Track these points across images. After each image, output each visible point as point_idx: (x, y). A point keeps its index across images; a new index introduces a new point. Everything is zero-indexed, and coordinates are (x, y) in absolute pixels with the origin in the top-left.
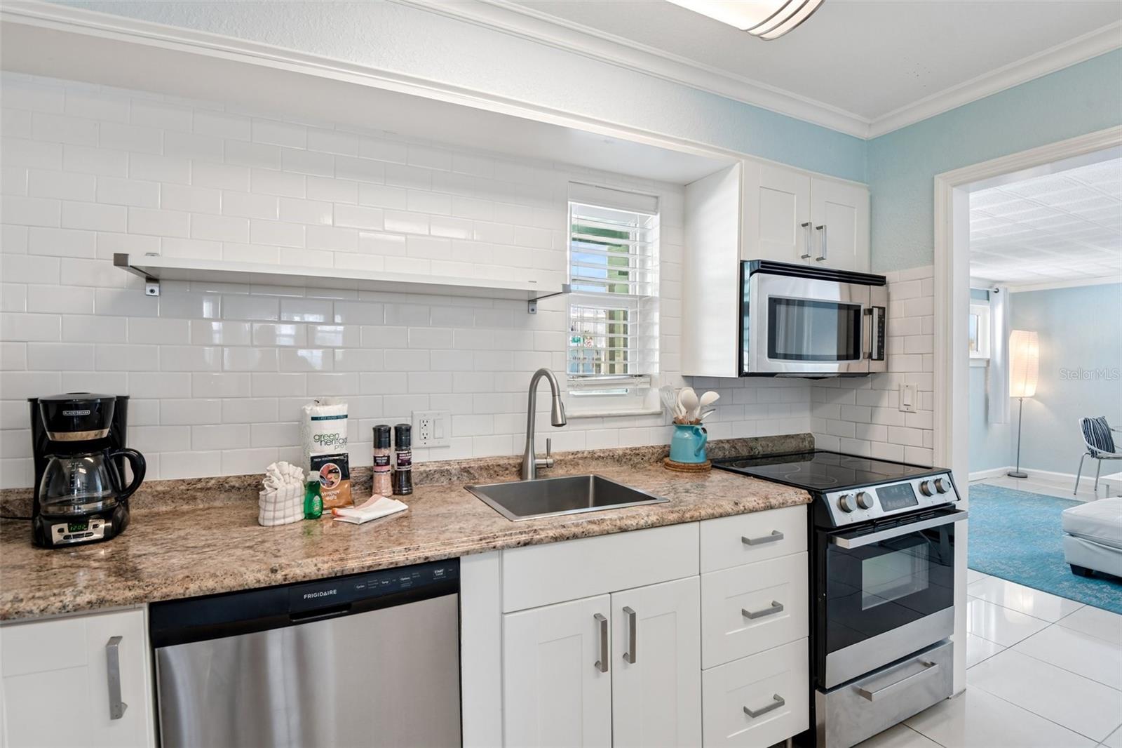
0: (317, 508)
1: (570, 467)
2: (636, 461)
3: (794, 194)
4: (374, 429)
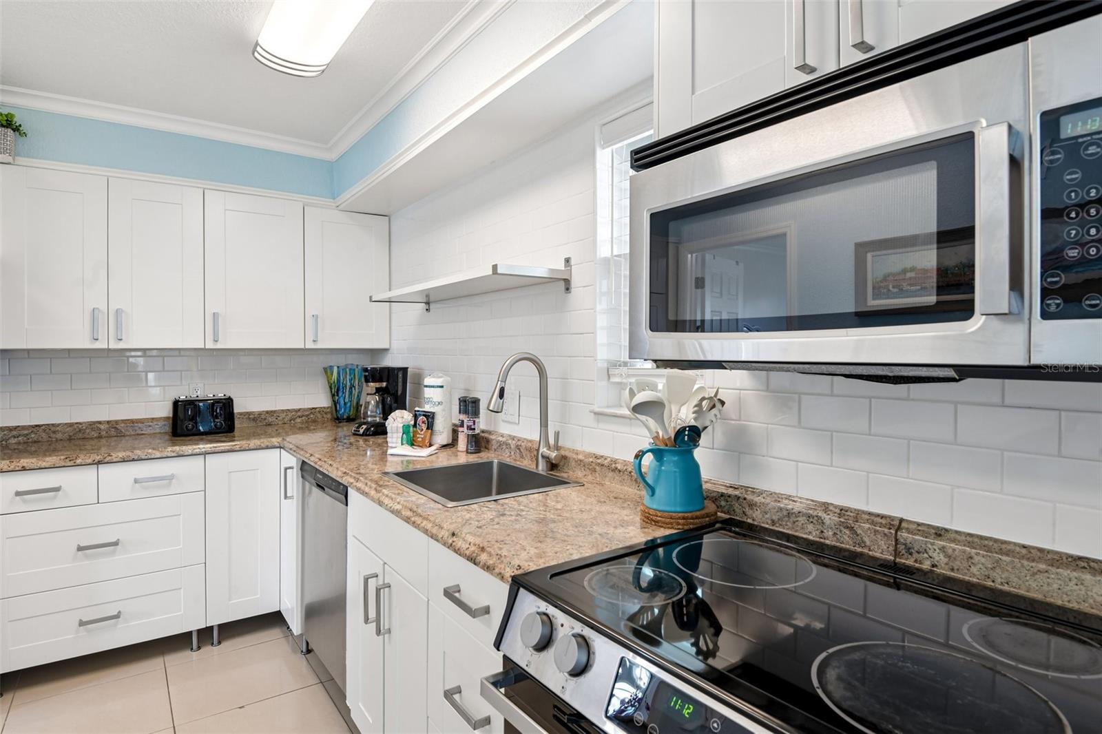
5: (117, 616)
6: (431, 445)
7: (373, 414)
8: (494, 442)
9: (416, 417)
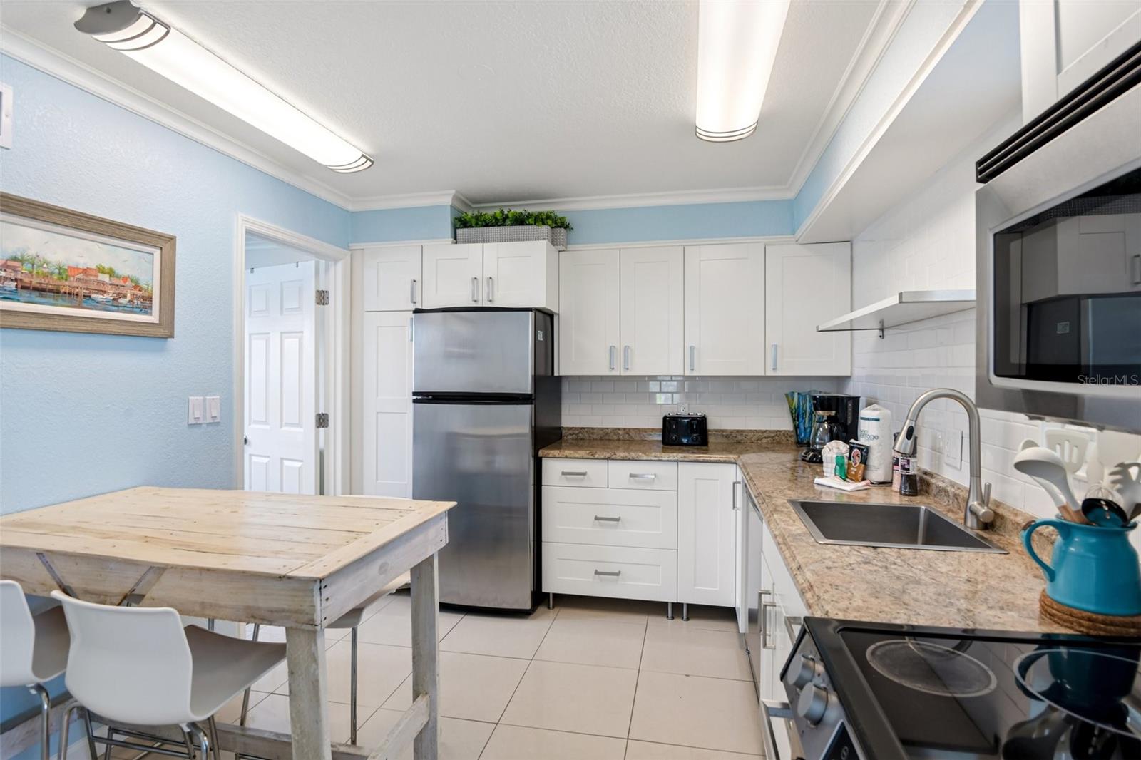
5: (618, 574)
6: (864, 479)
7: (821, 442)
8: (934, 487)
9: (851, 449)
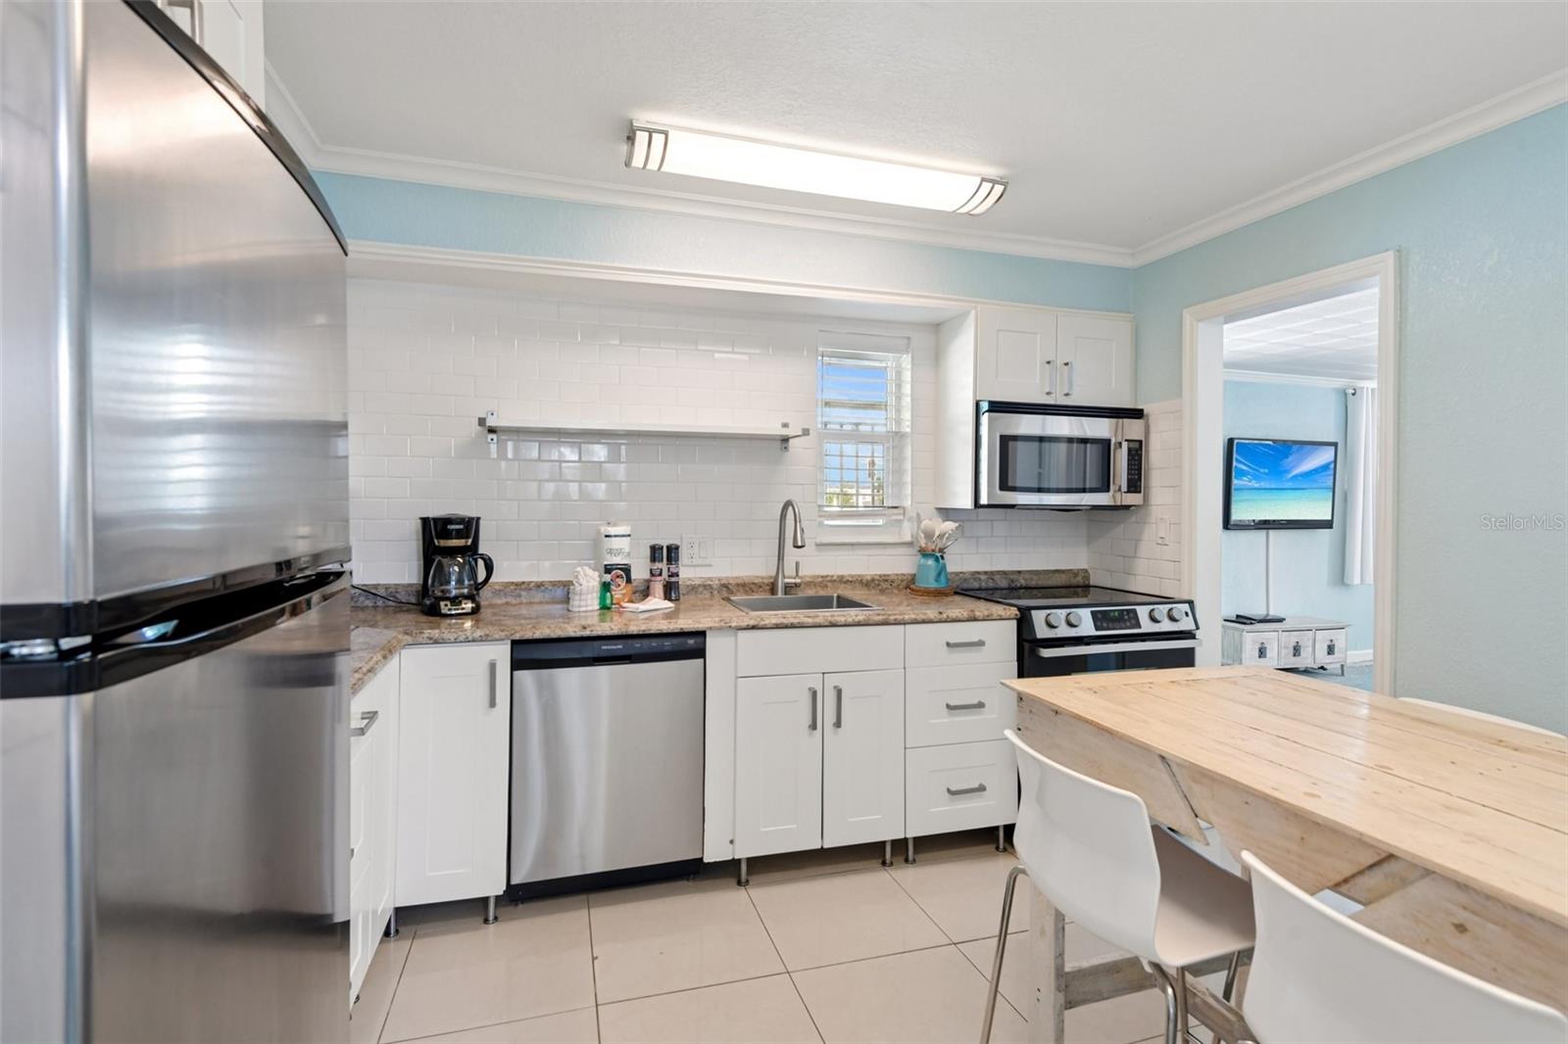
0: (608, 602)
1: (819, 588)
2: (885, 586)
3: (1037, 334)
4: (651, 547)
